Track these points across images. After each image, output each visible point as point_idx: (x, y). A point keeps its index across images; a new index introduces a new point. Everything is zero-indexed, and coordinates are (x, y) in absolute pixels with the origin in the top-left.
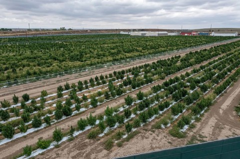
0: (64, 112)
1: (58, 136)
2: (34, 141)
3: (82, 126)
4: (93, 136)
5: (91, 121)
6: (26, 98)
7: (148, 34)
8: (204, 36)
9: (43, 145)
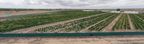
0: (64, 27)
1: (62, 30)
2: (59, 30)
3: (65, 29)
4: (66, 30)
5: (67, 29)
6: (60, 24)
7: (87, 11)
8: (100, 12)
9: (60, 31)
